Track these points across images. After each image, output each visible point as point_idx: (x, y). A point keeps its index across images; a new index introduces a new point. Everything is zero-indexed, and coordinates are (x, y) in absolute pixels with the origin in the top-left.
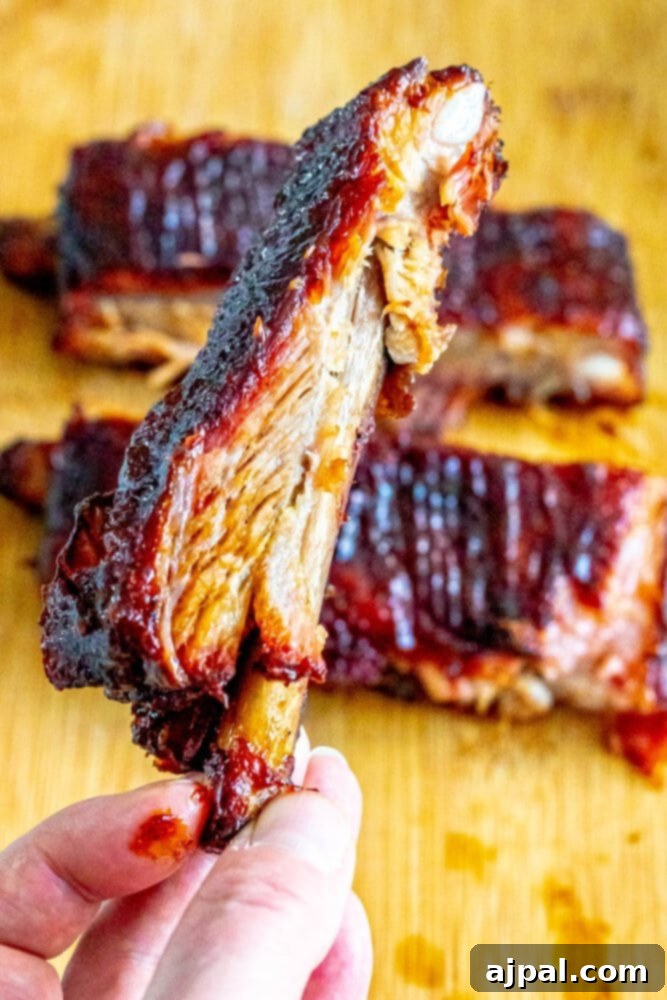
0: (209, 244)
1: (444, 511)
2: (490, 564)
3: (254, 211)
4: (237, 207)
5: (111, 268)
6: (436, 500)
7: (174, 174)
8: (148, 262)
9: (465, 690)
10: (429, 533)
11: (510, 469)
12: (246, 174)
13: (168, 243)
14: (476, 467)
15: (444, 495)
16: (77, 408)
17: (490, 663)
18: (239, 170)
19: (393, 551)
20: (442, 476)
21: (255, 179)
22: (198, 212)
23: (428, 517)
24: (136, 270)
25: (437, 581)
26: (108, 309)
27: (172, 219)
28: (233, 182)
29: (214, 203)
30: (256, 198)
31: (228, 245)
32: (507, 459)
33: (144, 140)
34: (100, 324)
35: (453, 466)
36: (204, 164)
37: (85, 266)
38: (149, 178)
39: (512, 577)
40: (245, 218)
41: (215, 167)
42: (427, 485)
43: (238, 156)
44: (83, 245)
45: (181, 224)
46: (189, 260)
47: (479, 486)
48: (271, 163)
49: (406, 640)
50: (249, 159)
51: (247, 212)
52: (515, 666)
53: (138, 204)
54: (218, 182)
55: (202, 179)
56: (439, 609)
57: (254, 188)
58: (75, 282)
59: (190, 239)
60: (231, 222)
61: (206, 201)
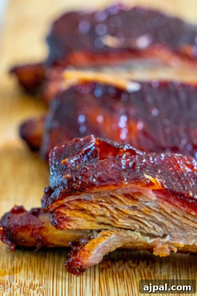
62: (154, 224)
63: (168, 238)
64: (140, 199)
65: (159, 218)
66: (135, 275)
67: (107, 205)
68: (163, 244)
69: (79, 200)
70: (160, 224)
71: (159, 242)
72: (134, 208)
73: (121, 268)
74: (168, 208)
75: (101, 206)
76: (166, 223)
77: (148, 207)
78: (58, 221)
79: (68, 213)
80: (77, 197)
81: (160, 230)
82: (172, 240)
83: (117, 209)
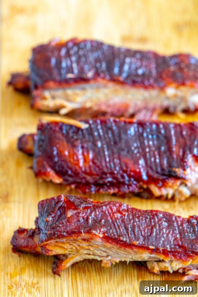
0: (76, 71)
1: (153, 140)
2: (168, 153)
3: (88, 61)
4: (83, 59)
5: (47, 81)
6: (150, 137)
7: (63, 52)
8: (58, 78)
9: (164, 192)
10: (149, 146)
11: (172, 126)
12: (85, 50)
13: (63, 72)
14: (161, 126)
15: (152, 135)
16: (40, 121)
17: (171, 182)
18: (83, 49)
19: (138, 152)
20: (151, 130)
21: (88, 51)
22: (72, 62)
23: (148, 142)
24: (54, 81)
25: (153, 159)
26: (47, 94)
27: (64, 65)
28: (81, 52)
29: (76, 59)
30: (88, 56)
31: (81, 70)
32: (170, 123)
33: (53, 44)
34: (44, 98)
35: (154, 126)
36: (72, 48)
37: (39, 81)
38: (56, 53)
39: (175, 156)
40: (86, 62)
41: (75, 49)
42: (147, 133)
43: (82, 45)
44: (38, 75)
45: (67, 66)
46: (70, 76)
47: (163, 132)
48: (92, 46)
49: (145, 177)
50: (85, 46)
51: (86, 60)
52: (178, 182)
53: (53, 61)
54: (77, 53)
55: (72, 52)
56: (154, 168)
57: (87, 54)
58: (36, 87)
59: (70, 70)
60: (82, 64)
61: (74, 59)
62: (100, 252)
63: (110, 258)
64: (92, 241)
65: (104, 249)
66: (92, 269)
67: (73, 244)
68: (107, 260)
69: (57, 242)
70: (105, 252)
71: (105, 259)
72: (89, 245)
73: (84, 264)
74: (108, 245)
75: (70, 244)
76: (108, 251)
77: (97, 245)
78: (45, 251)
79: (50, 248)
80: (55, 241)
81: (105, 254)
82: (112, 258)
83: (79, 246)
